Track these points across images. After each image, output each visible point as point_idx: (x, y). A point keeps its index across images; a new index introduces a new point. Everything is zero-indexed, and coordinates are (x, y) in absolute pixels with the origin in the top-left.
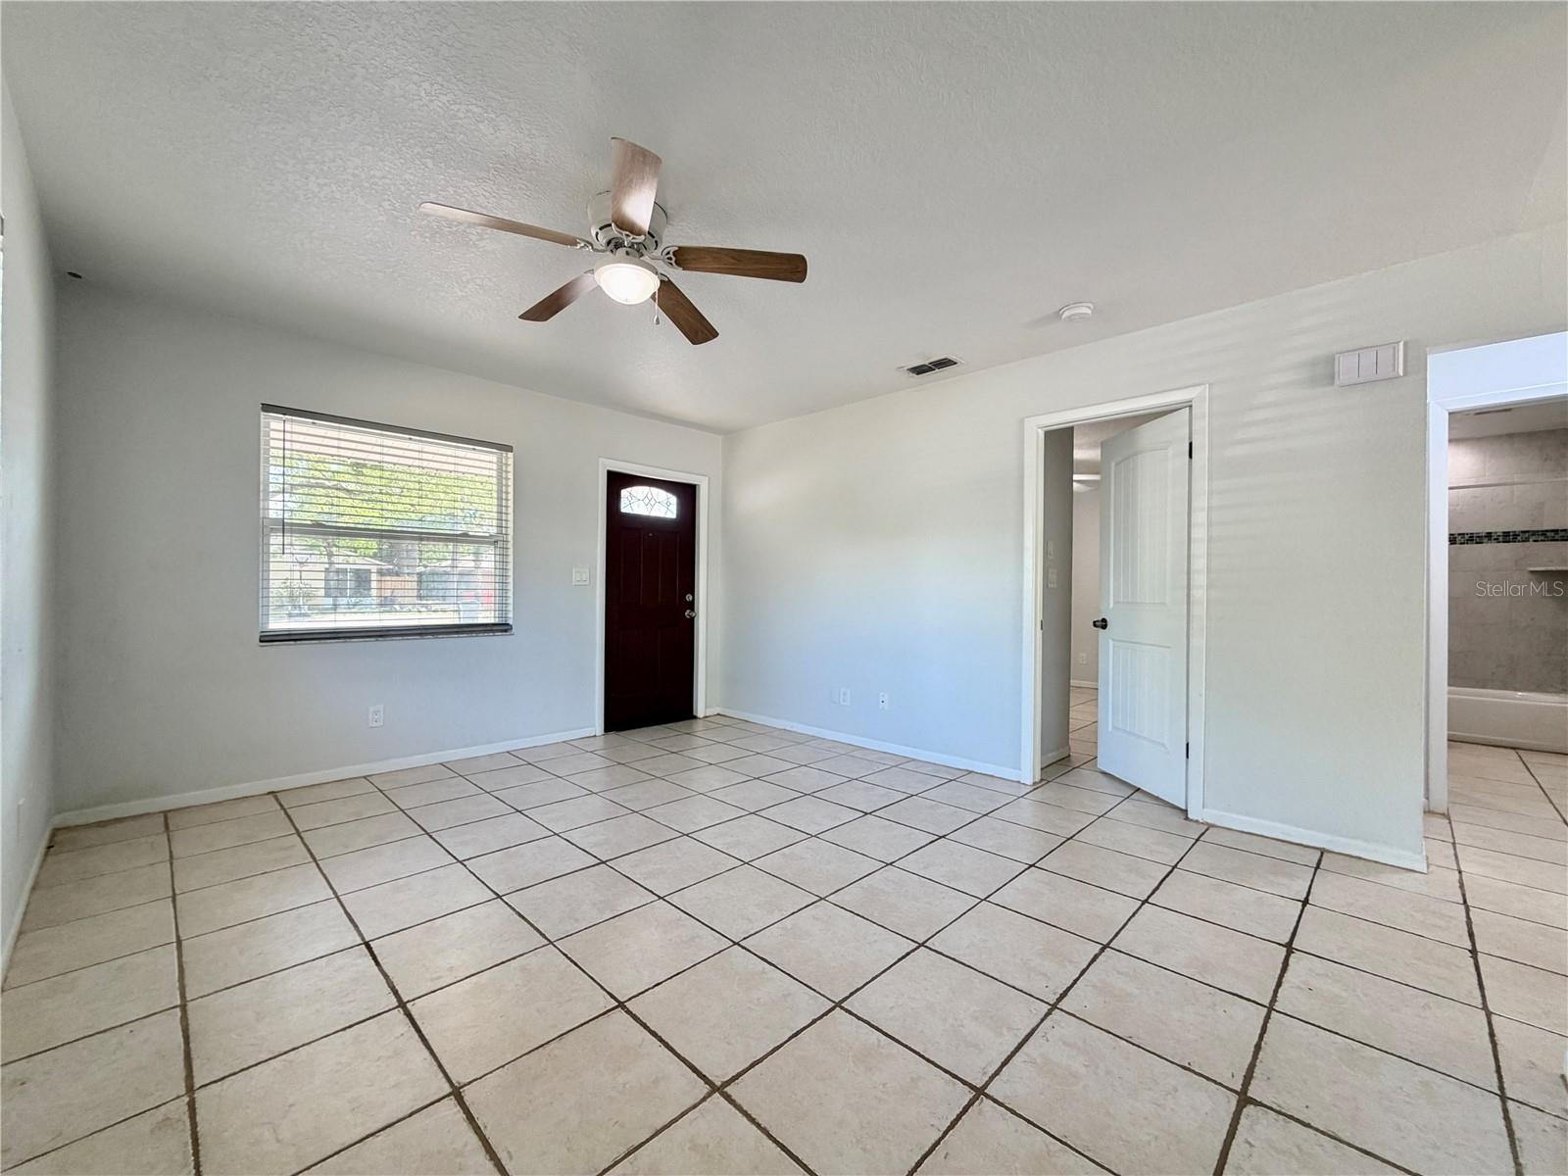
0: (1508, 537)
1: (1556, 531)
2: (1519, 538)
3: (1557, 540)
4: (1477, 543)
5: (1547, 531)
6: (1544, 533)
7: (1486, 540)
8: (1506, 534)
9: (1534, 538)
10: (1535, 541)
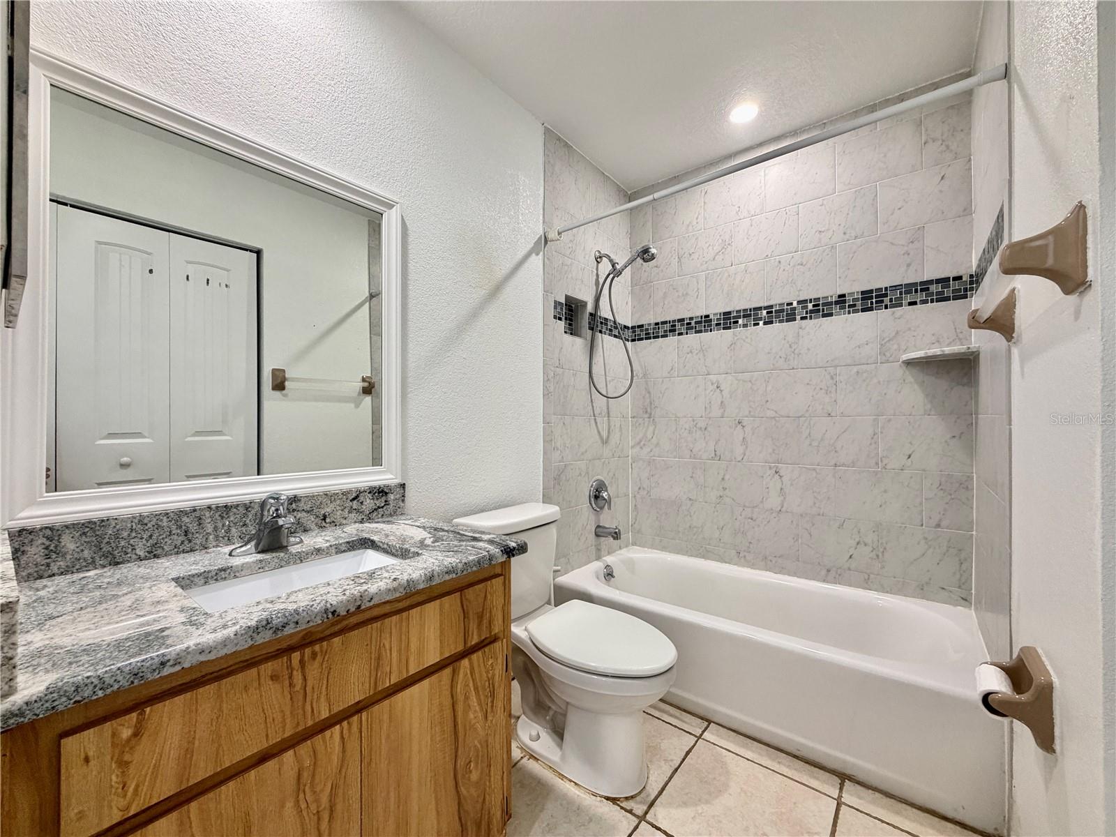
0: (872, 300)
1: (944, 281)
2: (886, 300)
3: (947, 299)
4: (824, 316)
5: (931, 282)
6: (925, 286)
7: (836, 308)
8: (866, 295)
9: (909, 298)
10: (911, 304)
